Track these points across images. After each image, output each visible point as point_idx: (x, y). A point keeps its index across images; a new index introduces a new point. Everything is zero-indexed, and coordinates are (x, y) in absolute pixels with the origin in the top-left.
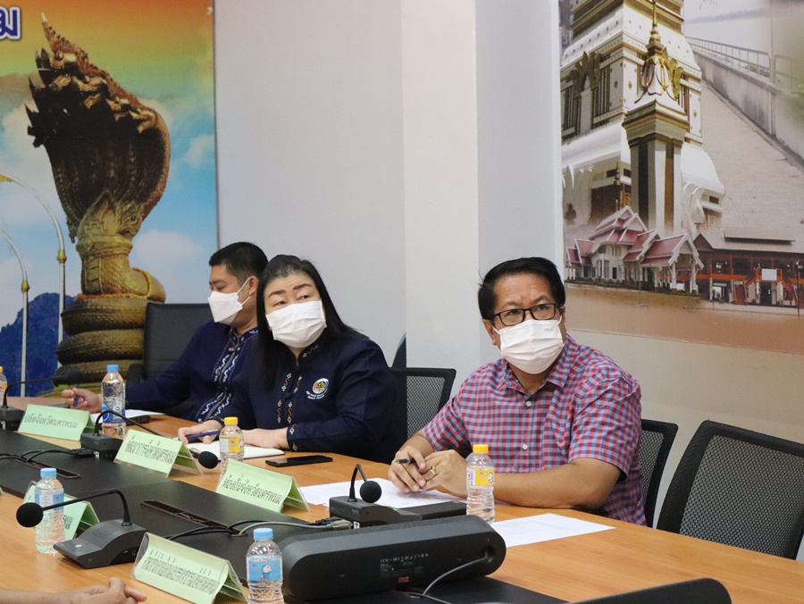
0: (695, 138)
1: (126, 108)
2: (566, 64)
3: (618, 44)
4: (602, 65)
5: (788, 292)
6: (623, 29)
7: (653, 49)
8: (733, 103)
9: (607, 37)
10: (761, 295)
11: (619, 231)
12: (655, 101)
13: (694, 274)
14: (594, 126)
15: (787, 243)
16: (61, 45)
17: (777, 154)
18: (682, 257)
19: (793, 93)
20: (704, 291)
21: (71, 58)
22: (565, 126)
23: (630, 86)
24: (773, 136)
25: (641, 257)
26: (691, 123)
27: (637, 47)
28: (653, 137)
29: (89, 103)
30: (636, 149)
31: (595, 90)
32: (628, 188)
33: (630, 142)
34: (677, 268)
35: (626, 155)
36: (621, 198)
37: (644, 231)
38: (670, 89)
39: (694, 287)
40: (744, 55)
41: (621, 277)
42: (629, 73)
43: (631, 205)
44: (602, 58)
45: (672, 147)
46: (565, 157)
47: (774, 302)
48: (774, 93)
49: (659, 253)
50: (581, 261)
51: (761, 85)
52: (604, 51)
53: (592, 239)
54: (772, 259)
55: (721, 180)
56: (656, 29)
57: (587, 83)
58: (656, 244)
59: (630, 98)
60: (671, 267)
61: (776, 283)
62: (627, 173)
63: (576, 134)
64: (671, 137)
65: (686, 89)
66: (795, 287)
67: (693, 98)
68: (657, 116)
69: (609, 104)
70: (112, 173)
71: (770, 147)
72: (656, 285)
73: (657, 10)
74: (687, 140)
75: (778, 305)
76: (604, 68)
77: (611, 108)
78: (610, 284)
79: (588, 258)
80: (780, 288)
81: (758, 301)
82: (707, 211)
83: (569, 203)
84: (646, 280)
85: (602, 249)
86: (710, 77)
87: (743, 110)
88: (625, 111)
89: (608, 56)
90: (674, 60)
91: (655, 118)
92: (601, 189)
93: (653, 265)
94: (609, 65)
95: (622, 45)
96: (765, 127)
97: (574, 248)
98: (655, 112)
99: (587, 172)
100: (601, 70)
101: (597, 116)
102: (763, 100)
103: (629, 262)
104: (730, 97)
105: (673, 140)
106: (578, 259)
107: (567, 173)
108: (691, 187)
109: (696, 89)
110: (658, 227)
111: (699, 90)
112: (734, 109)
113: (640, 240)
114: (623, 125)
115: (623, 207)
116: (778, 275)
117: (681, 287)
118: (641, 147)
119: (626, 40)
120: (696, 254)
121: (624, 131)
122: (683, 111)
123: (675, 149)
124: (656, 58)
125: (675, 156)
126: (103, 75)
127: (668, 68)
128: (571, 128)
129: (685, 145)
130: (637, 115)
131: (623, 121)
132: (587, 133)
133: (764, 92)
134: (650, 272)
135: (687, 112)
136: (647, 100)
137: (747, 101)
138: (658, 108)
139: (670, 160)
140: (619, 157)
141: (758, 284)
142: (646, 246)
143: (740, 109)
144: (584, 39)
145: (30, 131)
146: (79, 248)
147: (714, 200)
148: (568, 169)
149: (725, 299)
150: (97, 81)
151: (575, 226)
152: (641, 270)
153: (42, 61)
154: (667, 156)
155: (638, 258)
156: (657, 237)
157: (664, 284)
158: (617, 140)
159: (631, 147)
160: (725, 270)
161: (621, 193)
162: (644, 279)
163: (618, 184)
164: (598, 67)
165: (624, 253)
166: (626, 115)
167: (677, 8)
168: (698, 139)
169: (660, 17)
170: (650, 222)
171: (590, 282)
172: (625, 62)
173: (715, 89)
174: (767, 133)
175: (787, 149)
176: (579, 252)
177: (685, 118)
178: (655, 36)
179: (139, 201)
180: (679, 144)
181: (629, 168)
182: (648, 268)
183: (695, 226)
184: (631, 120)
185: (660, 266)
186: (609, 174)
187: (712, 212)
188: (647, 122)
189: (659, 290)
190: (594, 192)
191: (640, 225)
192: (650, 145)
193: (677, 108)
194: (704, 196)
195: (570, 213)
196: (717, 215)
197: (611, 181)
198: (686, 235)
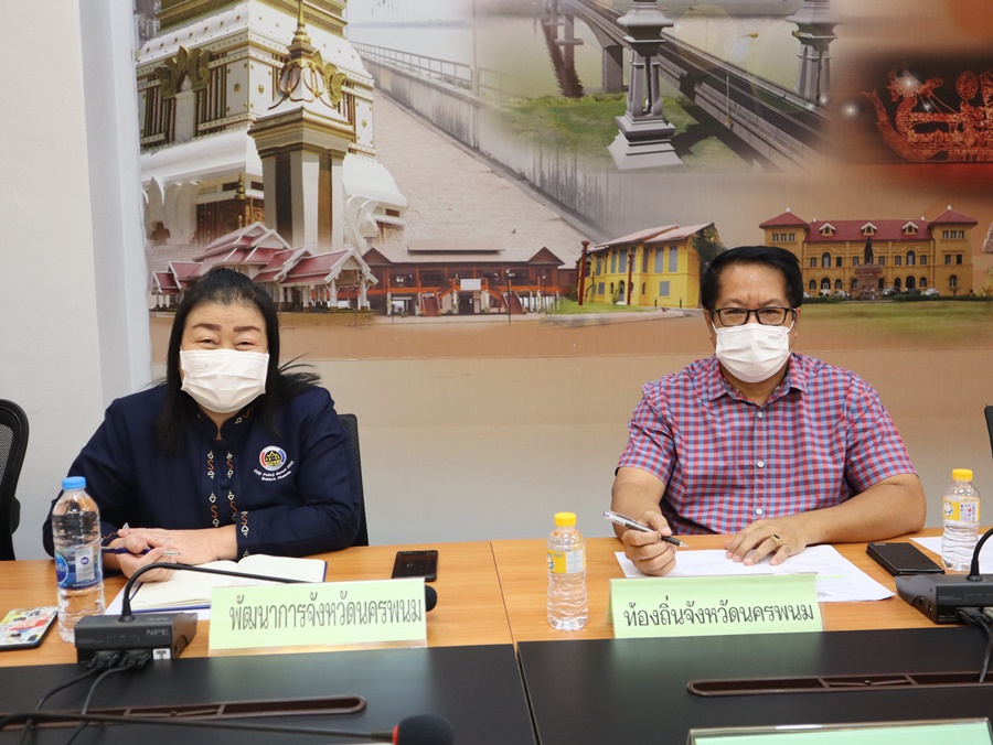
0: (364, 149)
2: (145, 59)
3: (238, 42)
4: (212, 65)
5: (495, 300)
6: (249, 25)
7: (297, 51)
8: (419, 114)
9: (222, 33)
10: (460, 305)
11: (245, 251)
12: (302, 109)
13: (364, 291)
14: (198, 134)
15: (494, 252)
17: (480, 166)
18: (345, 274)
19: (504, 107)
20: (379, 306)
22: (147, 130)
23: (261, 90)
24: (476, 149)
25: (280, 277)
26: (358, 133)
27: (272, 47)
28: (299, 147)
30: (273, 161)
31: (201, 95)
32: (258, 203)
33: (260, 152)
34: (337, 286)
35: (254, 165)
36: (247, 213)
37: (285, 248)
38: (326, 96)
39: (363, 302)
40: (435, 66)
42: (260, 76)
43: (264, 220)
44: (212, 57)
45: (328, 159)
46: (144, 169)
47: (477, 310)
48: (477, 106)
49: (310, 270)
50: (179, 286)
51: (460, 97)
52: (217, 49)
53: (201, 260)
54: (475, 269)
55: (402, 193)
56: (302, 29)
57: (187, 83)
58: (304, 261)
59: (261, 100)
60: (329, 285)
61: (480, 292)
62: (256, 186)
63: (169, 139)
64: (327, 147)
65: (350, 97)
66: (505, 294)
67: (362, 110)
68: (304, 124)
69: (225, 109)
71: (473, 160)
72: (306, 305)
73: (304, 8)
74: (350, 150)
75: (482, 313)
76: (217, 68)
77: (227, 114)
80: (486, 297)
81: (455, 311)
82: (381, 224)
83: (158, 220)
84: (290, 300)
86: (386, 83)
87: (434, 121)
88: (254, 118)
89: (224, 54)
90: (332, 66)
91: (302, 126)
92: (213, 205)
93: (300, 284)
94: (225, 65)
95: (247, 44)
96: (465, 139)
97: (167, 272)
98: (301, 120)
99: (187, 185)
100: (212, 70)
101: (204, 121)
102: (464, 113)
104: (416, 107)
105: (330, 150)
106: (175, 284)
107: (152, 188)
108: (358, 201)
109: (366, 97)
110: (308, 239)
111: (371, 98)
112: (420, 119)
113: (280, 257)
114: (249, 133)
115: (250, 222)
116: (483, 284)
117: (344, 304)
118: (281, 161)
119: (252, 38)
120: (366, 269)
121: (251, 141)
122: (346, 120)
123: (334, 161)
124: (303, 62)
125: (333, 168)
127: (322, 73)
128: (157, 130)
129: (348, 156)
130: (272, 123)
131: (249, 129)
132: (186, 141)
133: (464, 105)
134: (296, 293)
135: (352, 120)
136: (287, 106)
137: (439, 112)
138: (305, 115)
139: (327, 173)
140: (244, 168)
141: (455, 297)
142: (289, 265)
143: (431, 121)
144: (181, 32)
147: (391, 212)
148: (153, 182)
149: (410, 311)
151: (166, 247)
152: (281, 291)
154: (322, 167)
155: (276, 278)
156: (306, 254)
157: (318, 303)
158: (242, 149)
159: (262, 158)
160: (409, 283)
161: (247, 207)
162: (286, 298)
163: (242, 197)
164: (206, 66)
165: (253, 273)
166: (254, 122)
167: (338, 10)
168: (369, 151)
169: (307, 16)
170: (295, 238)
172: (251, 62)
173: (395, 99)
174: (467, 145)
175: (494, 162)
176: (176, 276)
177: (350, 128)
178: (302, 37)
180: (341, 156)
181: (261, 181)
182: (293, 288)
183: (365, 241)
184: (260, 129)
185: (312, 284)
186: (227, 187)
187: (389, 226)
188: (290, 130)
189: (311, 309)
190: (200, 207)
191: (278, 243)
192: (293, 155)
193: (336, 117)
194: (378, 209)
195: (158, 232)
196: (398, 228)
197: (231, 195)
198: (351, 250)
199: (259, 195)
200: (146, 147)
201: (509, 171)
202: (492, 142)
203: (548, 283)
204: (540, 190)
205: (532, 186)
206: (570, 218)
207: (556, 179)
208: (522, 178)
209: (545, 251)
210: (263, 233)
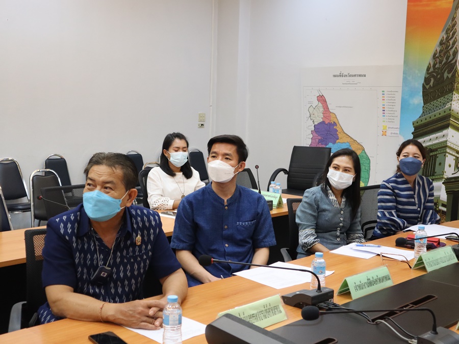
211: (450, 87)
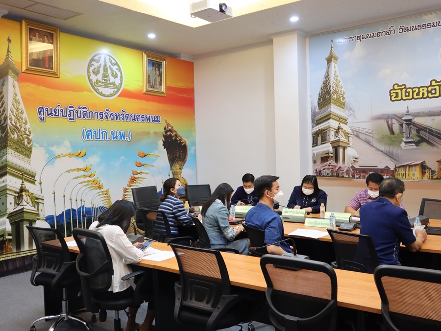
1: (180, 140)
2: (313, 131)
3: (329, 127)
6: (331, 124)
7: (339, 128)
9: (326, 126)
11: (329, 166)
12: (340, 139)
13: (351, 174)
14: (322, 144)
15: (376, 167)
16: (168, 125)
17: (373, 149)
18: (347, 170)
19: (378, 137)
20: (354, 177)
21: (170, 128)
22: (313, 144)
23: (332, 136)
24: (373, 146)
26: (350, 143)
27: (334, 128)
28: (339, 146)
29: (173, 138)
30: (334, 149)
31: (322, 137)
32: (332, 157)
33: (332, 147)
34: (346, 172)
35: (331, 150)
36: (330, 158)
38: (344, 137)
39: (351, 176)
40: (364, 130)
41: (330, 175)
42: (332, 133)
43: (333, 160)
44: (324, 130)
45: (344, 148)
46: (313, 150)
48: (373, 137)
49: (341, 169)
50: (318, 172)
51: (369, 136)
52: (325, 129)
53: (321, 167)
55: (358, 155)
56: (340, 124)
57: (320, 135)
58: (340, 168)
59: (332, 138)
60: (344, 172)
62: (331, 153)
63: (317, 145)
64: (344, 146)
65: (348, 136)
67: (350, 139)
68: (340, 142)
69: (326, 139)
70: (178, 155)
73: (340, 120)
74: (349, 147)
78: (326, 176)
79: (320, 171)
82: (354, 161)
83: (315, 160)
85: (324, 169)
86: (355, 134)
87: (364, 141)
88: (331, 141)
90: (345, 131)
92: (324, 157)
93: (339, 172)
94: (326, 131)
99: (320, 153)
101: (323, 142)
102: (370, 139)
103: (332, 172)
104: (361, 138)
107: (314, 154)
108: (350, 156)
110: (340, 164)
111: (352, 137)
112: (362, 140)
113: (335, 167)
115: (330, 160)
117: (347, 176)
118: (336, 149)
119: (331, 126)
120: (351, 169)
121: (331, 145)
124: (340, 130)
126: (176, 132)
127: (343, 132)
128: (315, 144)
130: (334, 142)
131: (330, 143)
132: (320, 145)
134: (338, 174)
135: (349, 141)
136: (337, 139)
137: (365, 139)
139: (344, 151)
140: (329, 150)
142: (337, 168)
144: (319, 126)
145: (163, 145)
146: (172, 173)
147: (356, 158)
149: (360, 178)
150: (175, 133)
151: (316, 165)
152: (336, 173)
153: (165, 129)
155: (335, 171)
156: (340, 166)
158: (329, 147)
160: (359, 172)
162: (336, 175)
163: (329, 155)
164: (323, 132)
165: (331, 170)
167: (346, 120)
168: (352, 146)
169: (341, 122)
170: (338, 163)
171: (321, 176)
172: (331, 131)
173: (357, 136)
174: (371, 145)
175: (376, 148)
176: (317, 170)
178: (340, 126)
179: (183, 161)
180: (347, 147)
183: (351, 164)
184: (332, 143)
185: (341, 172)
186: (326, 154)
187: (356, 161)
188: (337, 143)
189: (341, 177)
190: (322, 157)
191: (335, 164)
192: (338, 148)
193: (346, 140)
194: (353, 158)
195: (315, 162)
196: (357, 161)
197: (327, 155)
198: (348, 166)
199: (332, 155)
200: (313, 147)
201: (379, 150)
202: (375, 144)
203: (388, 173)
204: (385, 154)
205: (384, 153)
206: (392, 160)
207: (389, 152)
208: (382, 151)
209: (387, 166)
210: (332, 162)
211: (4, 144)
